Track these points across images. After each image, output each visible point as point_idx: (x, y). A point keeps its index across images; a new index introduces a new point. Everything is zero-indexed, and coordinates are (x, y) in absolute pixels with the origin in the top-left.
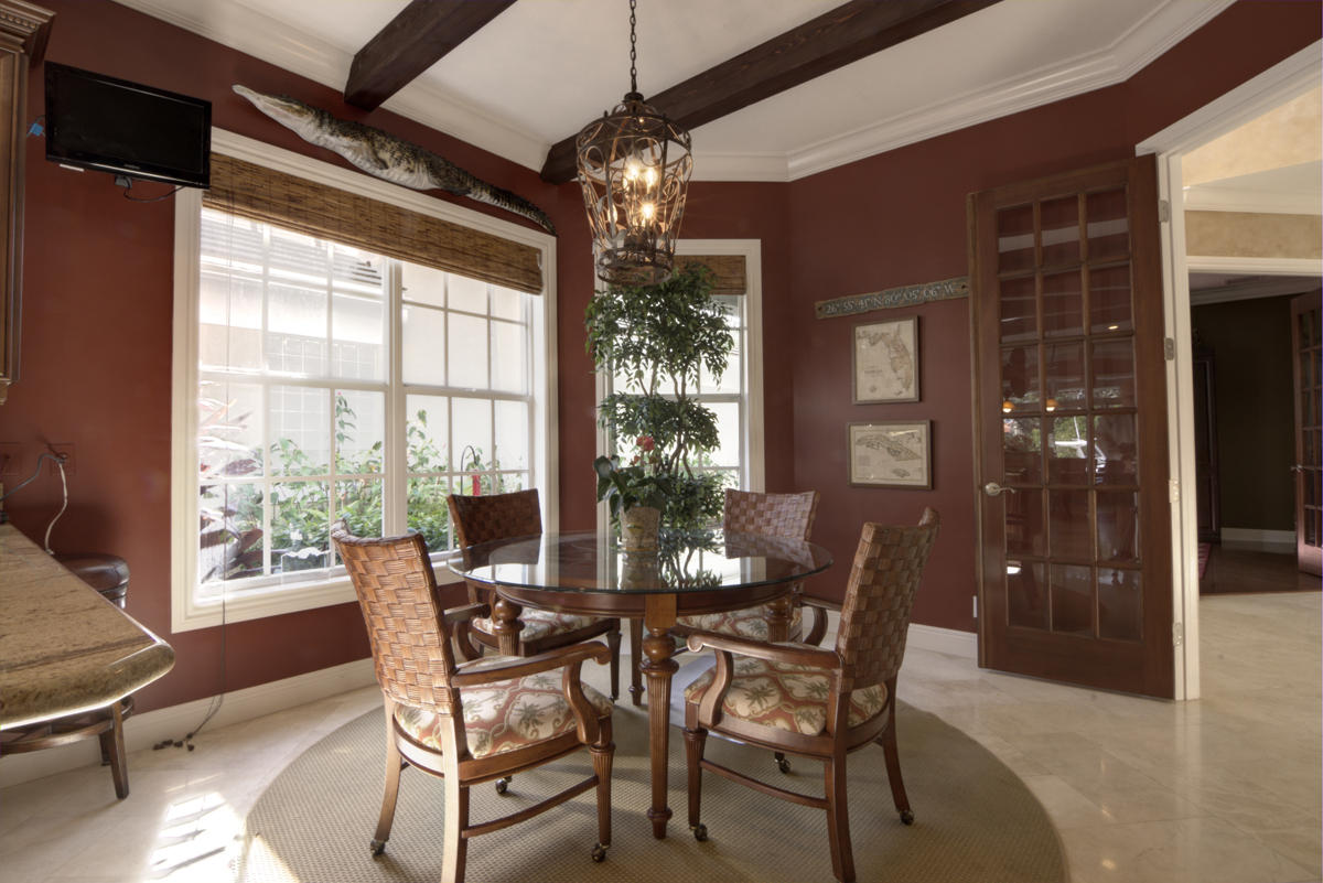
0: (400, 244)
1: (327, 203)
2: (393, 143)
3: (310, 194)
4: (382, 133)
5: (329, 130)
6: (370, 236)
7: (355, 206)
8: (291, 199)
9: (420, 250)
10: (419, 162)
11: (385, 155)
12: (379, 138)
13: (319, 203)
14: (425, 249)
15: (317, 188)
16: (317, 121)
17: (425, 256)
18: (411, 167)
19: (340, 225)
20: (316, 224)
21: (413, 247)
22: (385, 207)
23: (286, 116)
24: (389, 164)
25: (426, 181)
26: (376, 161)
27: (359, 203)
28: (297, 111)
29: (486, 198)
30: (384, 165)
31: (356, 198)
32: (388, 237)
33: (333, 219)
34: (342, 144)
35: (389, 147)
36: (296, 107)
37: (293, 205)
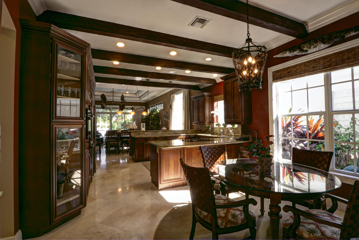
5: (293, 51)
7: (305, 65)
8: (289, 72)
10: (317, 43)
11: (305, 49)
13: (295, 70)
16: (289, 52)
18: (315, 46)
22: (314, 60)
23: (284, 55)
24: (308, 49)
25: (323, 46)
27: (306, 64)
29: (353, 34)
33: (299, 72)
34: (296, 53)
35: (306, 46)
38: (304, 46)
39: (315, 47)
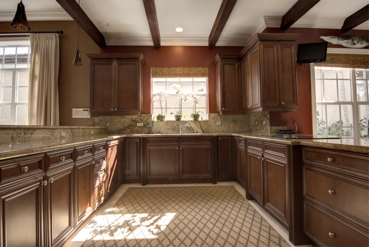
0: (357, 64)
1: (339, 58)
2: (357, 38)
3: (335, 57)
4: (354, 36)
5: (341, 40)
6: (350, 64)
7: (346, 57)
8: (332, 59)
9: (363, 64)
10: (364, 40)
11: (355, 42)
12: (354, 37)
13: (337, 58)
14: (364, 64)
15: (337, 55)
16: (338, 38)
17: (364, 66)
18: (362, 42)
19: (343, 63)
20: (338, 64)
21: (361, 64)
22: (353, 55)
23: (331, 40)
24: (356, 43)
25: (365, 45)
26: (353, 44)
27: (346, 56)
28: (334, 38)
30: (355, 44)
31: (346, 55)
32: (354, 63)
33: (341, 62)
34: (343, 43)
35: (356, 39)
36: (333, 37)
37: (332, 60)
38: (355, 39)
39: (362, 44)
